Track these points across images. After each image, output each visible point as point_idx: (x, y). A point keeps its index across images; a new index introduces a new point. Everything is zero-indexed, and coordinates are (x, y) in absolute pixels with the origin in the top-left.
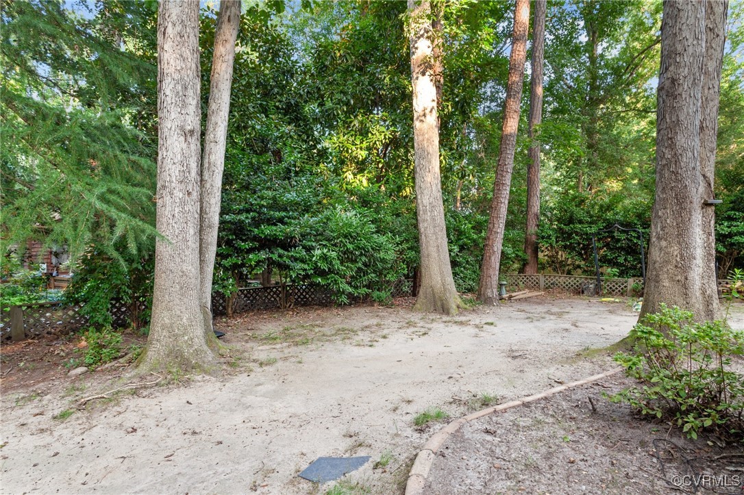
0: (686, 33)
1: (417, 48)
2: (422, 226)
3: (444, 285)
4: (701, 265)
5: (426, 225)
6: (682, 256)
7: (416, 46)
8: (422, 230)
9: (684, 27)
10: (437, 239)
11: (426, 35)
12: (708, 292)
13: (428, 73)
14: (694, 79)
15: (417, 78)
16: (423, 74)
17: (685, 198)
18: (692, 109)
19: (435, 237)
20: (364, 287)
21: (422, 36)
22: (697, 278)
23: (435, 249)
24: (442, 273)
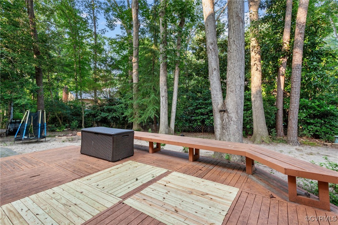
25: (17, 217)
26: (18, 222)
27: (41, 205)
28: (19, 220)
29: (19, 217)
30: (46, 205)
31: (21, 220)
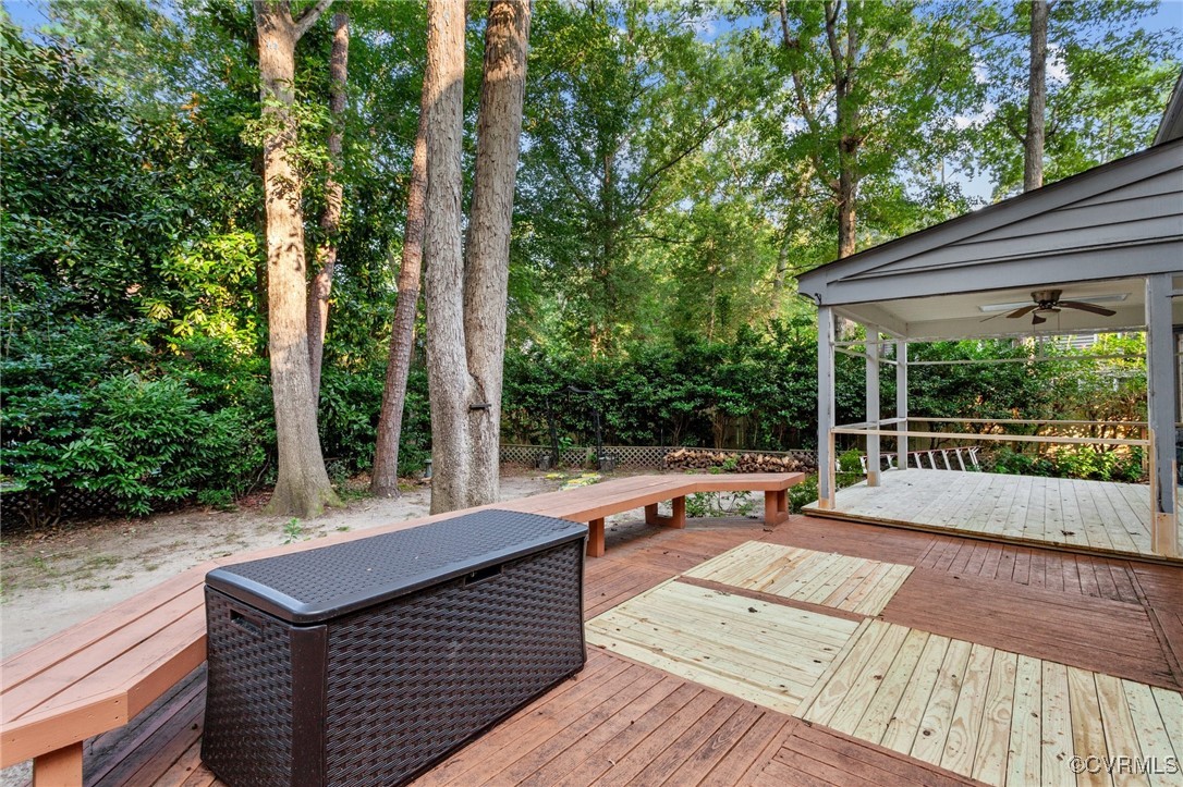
0: (437, 237)
1: (271, 160)
2: (277, 399)
3: (305, 477)
4: (468, 471)
5: (281, 398)
6: (445, 462)
7: (270, 157)
8: (277, 404)
9: (436, 230)
10: (297, 416)
11: (284, 145)
12: (476, 498)
13: (286, 196)
14: (448, 284)
15: (271, 201)
16: (280, 196)
17: (446, 403)
18: (448, 313)
19: (294, 414)
20: (182, 485)
21: (279, 145)
22: (463, 485)
23: (294, 430)
24: (303, 462)
25: (1086, 746)
26: (1091, 735)
27: (1003, 728)
28: (1086, 736)
29: (1081, 744)
30: (993, 719)
31: (1081, 733)
